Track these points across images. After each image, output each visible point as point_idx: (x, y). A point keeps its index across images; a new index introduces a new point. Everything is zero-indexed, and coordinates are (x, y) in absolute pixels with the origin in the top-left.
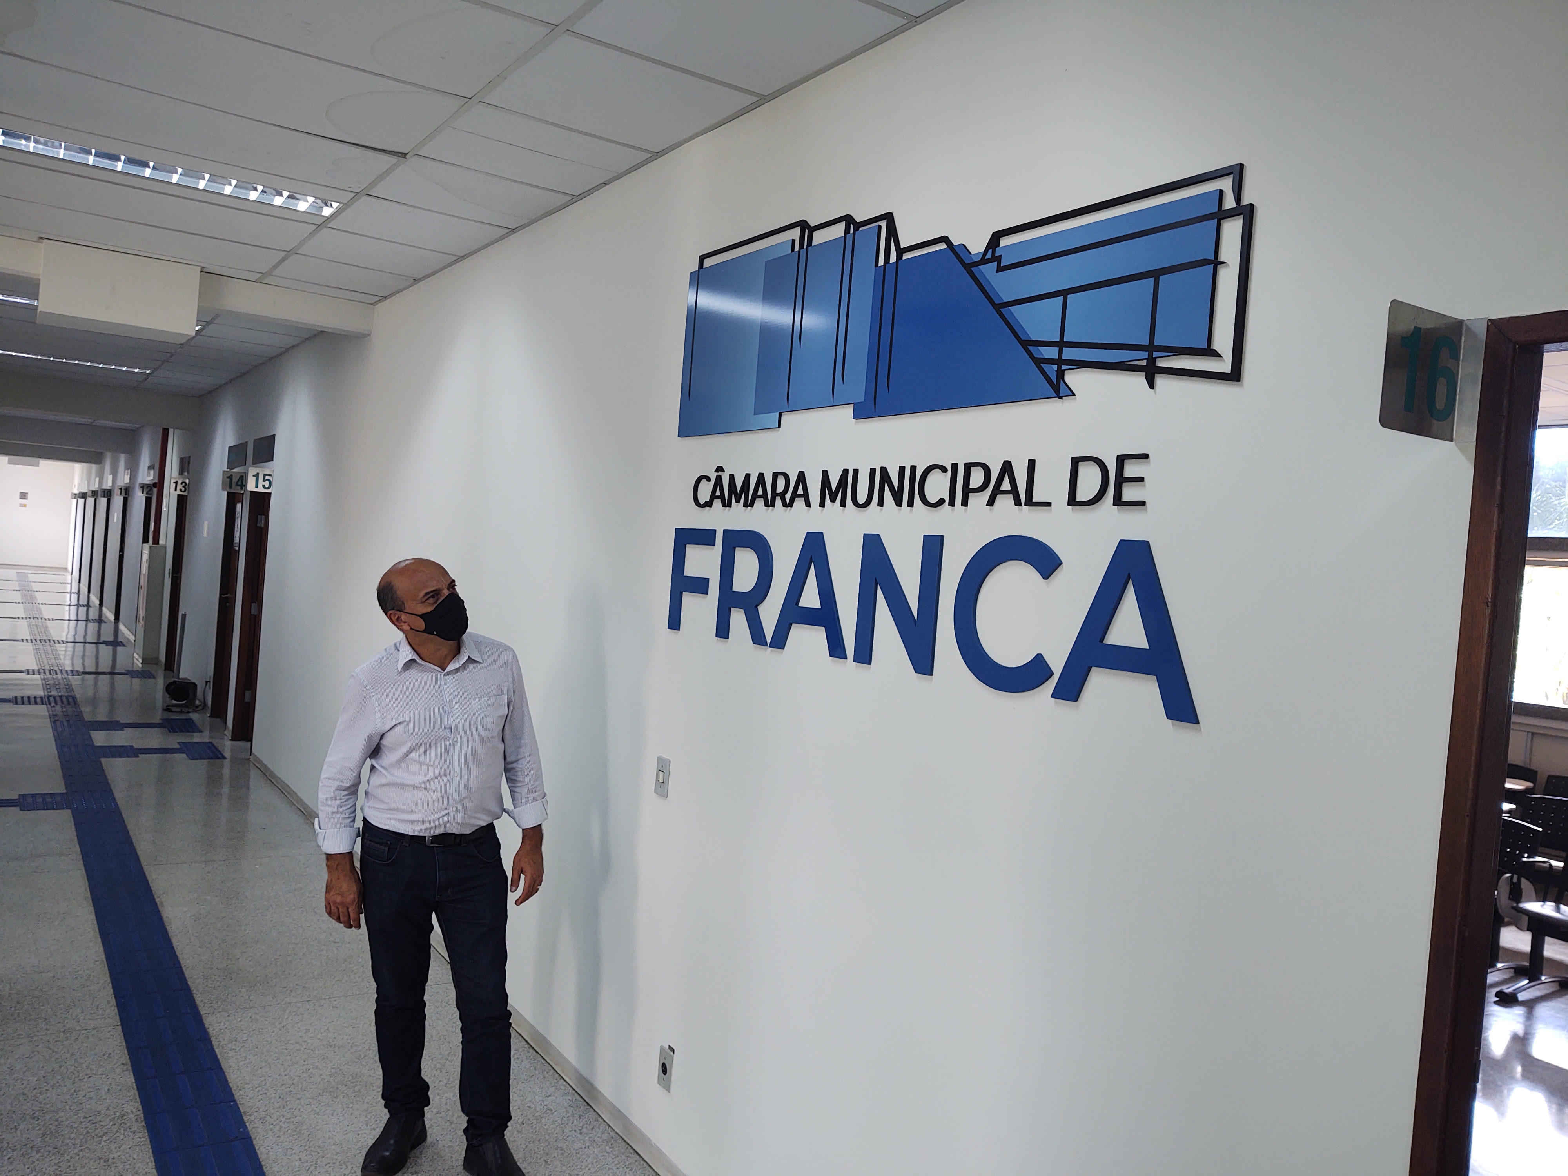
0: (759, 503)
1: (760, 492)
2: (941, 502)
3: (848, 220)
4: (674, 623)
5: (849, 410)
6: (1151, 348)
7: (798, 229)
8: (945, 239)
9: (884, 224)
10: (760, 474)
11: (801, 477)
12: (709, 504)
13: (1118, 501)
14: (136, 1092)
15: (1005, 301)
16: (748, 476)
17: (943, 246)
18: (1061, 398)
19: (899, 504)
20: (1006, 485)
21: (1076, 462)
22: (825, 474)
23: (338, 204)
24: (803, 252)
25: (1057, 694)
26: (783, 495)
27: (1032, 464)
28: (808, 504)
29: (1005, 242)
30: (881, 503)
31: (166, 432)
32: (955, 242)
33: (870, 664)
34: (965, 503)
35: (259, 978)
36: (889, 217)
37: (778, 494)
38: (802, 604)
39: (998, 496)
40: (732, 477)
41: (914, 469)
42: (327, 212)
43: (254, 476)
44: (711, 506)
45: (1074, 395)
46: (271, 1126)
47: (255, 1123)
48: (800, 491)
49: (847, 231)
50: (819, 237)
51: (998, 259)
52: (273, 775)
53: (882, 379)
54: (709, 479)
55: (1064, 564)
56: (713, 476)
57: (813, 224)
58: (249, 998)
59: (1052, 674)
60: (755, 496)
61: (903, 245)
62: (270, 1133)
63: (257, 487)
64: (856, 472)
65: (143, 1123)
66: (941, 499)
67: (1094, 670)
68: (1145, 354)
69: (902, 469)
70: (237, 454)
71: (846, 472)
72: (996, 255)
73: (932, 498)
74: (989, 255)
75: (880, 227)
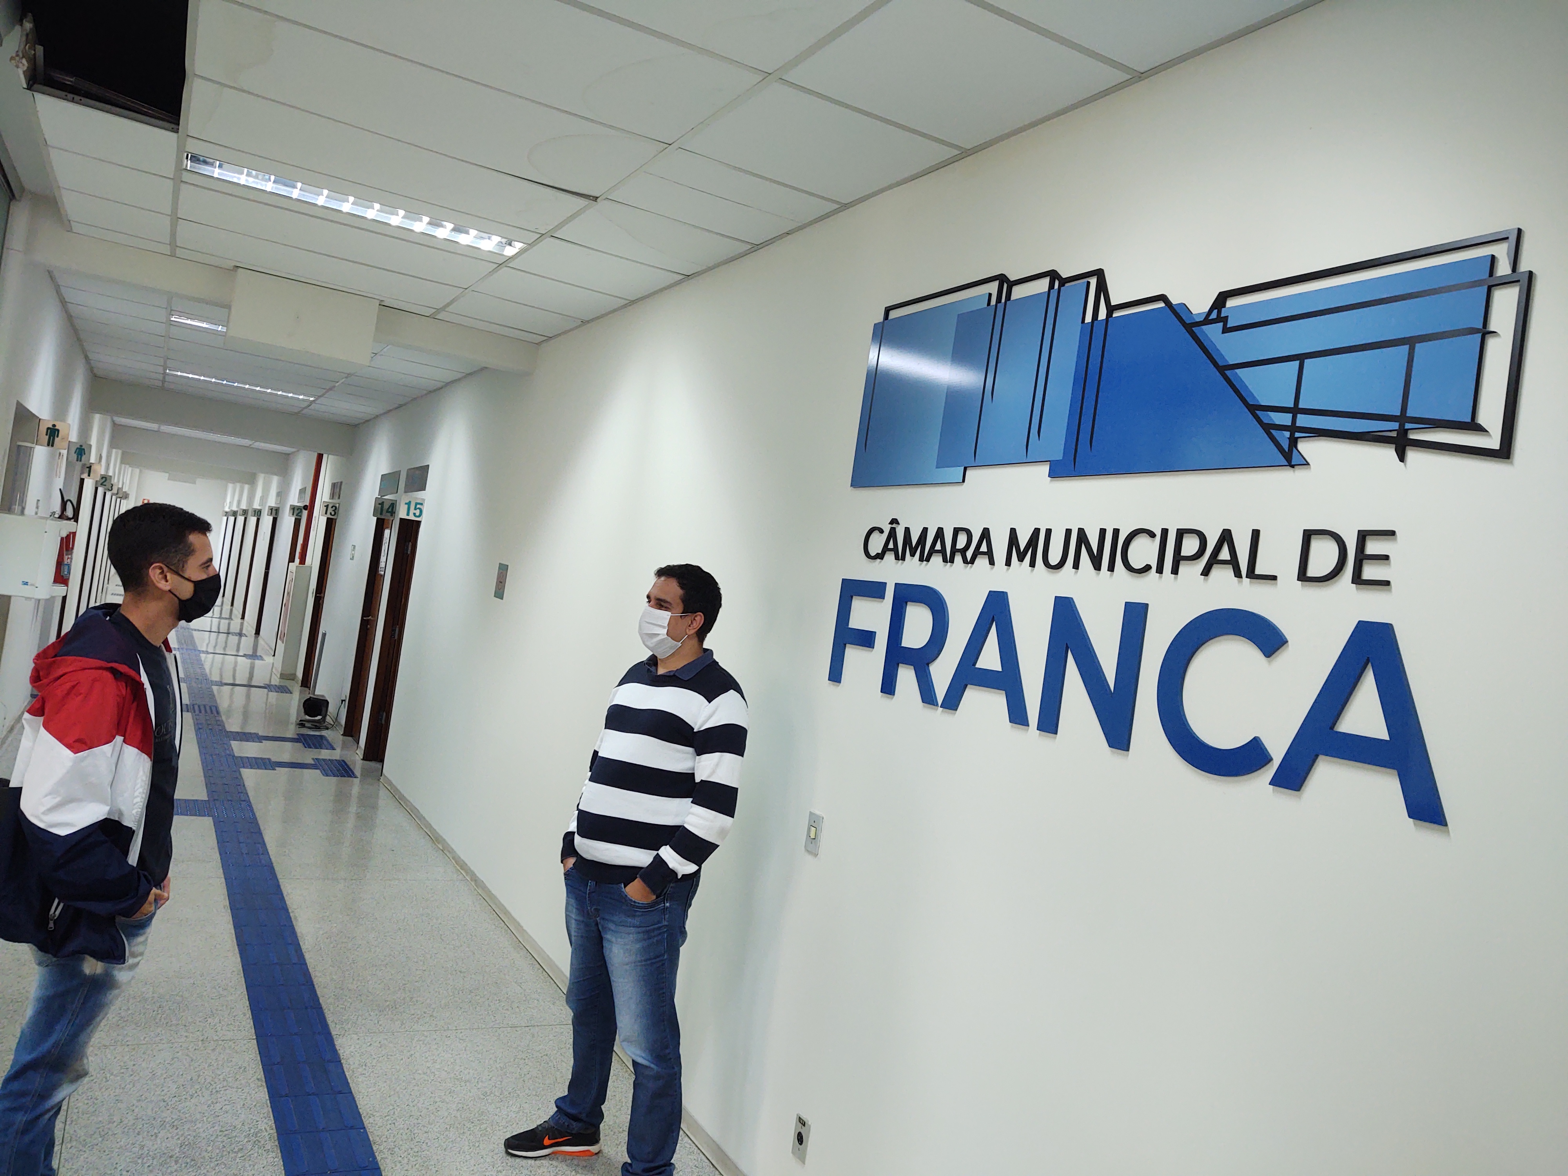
0: (937, 559)
1: (938, 547)
2: (1148, 568)
3: (1053, 275)
4: (835, 675)
5: (1045, 469)
6: (1402, 418)
7: (996, 284)
8: (1162, 298)
9: (1093, 281)
10: (939, 528)
11: (986, 534)
12: (880, 556)
13: (1357, 579)
14: (270, 1110)
15: (1231, 363)
16: (925, 530)
17: (1161, 305)
18: (1293, 466)
19: (1097, 566)
20: (1225, 554)
21: (1308, 536)
22: (1013, 532)
23: (522, 244)
24: (1001, 306)
25: (1275, 782)
26: (963, 551)
27: (1256, 534)
28: (992, 562)
29: (1231, 303)
30: (1076, 566)
31: (320, 457)
32: (1174, 301)
33: (1056, 733)
34: (1175, 571)
35: (388, 1003)
36: (1099, 274)
37: (959, 550)
38: (980, 664)
39: (1215, 566)
40: (907, 530)
41: (1116, 532)
42: (509, 251)
43: (406, 504)
44: (882, 558)
45: (1308, 464)
46: (400, 1159)
47: (384, 1154)
48: (984, 548)
49: (1051, 286)
50: (1018, 292)
51: (1225, 320)
52: (402, 797)
53: (1085, 436)
54: (881, 531)
55: (1290, 642)
56: (887, 529)
57: (1013, 278)
58: (378, 1022)
59: (1271, 760)
60: (932, 551)
61: (1114, 302)
62: (399, 1165)
63: (408, 514)
64: (1049, 532)
65: (277, 1143)
66: (1147, 565)
67: (1321, 758)
68: (1395, 425)
69: (1103, 532)
70: (389, 481)
71: (1037, 531)
72: (1223, 315)
73: (1137, 564)
74: (1214, 315)
75: (1089, 283)
